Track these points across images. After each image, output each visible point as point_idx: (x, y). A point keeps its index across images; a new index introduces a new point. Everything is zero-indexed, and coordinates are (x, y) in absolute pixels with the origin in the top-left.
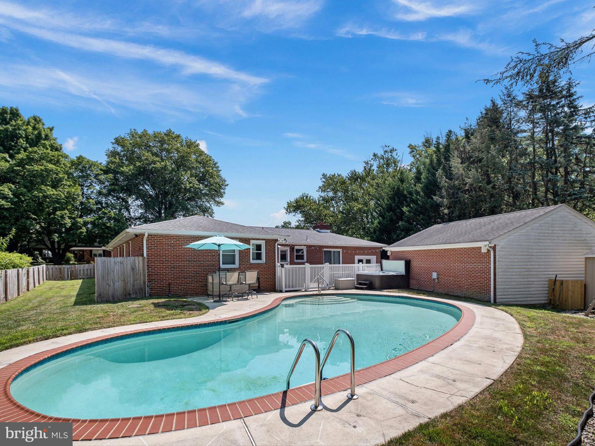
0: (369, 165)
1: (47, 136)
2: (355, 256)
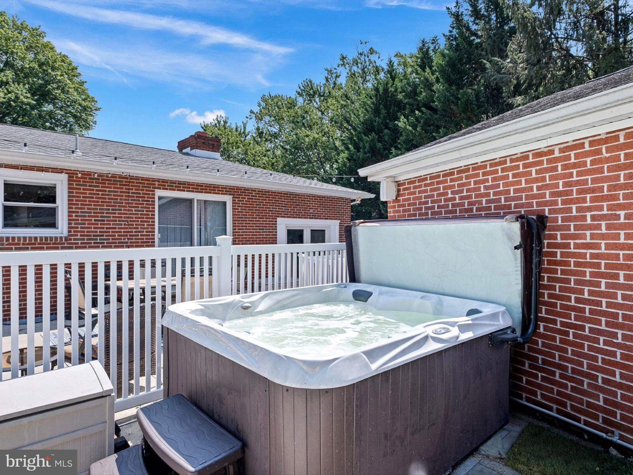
0: (334, 75)
2: (278, 219)
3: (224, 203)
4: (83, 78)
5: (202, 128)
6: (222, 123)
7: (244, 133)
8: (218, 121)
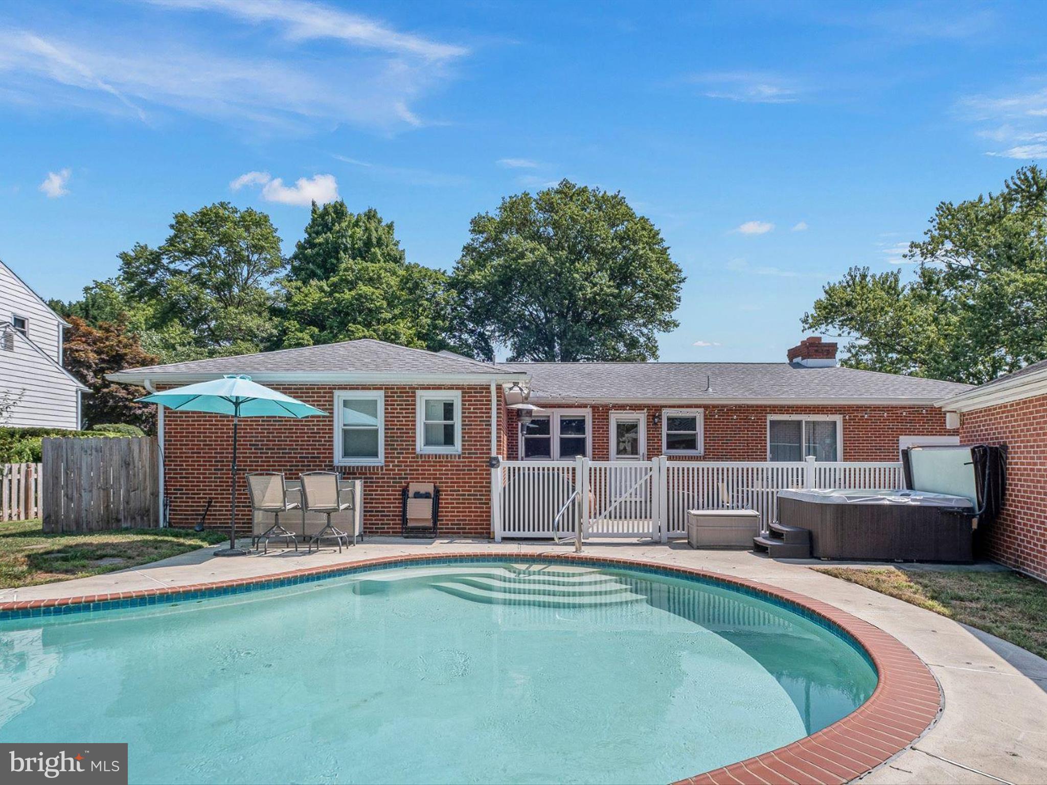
1: (379, 239)
2: (901, 437)
3: (835, 423)
4: (665, 245)
5: (826, 292)
6: (857, 279)
7: (894, 289)
8: (852, 276)
